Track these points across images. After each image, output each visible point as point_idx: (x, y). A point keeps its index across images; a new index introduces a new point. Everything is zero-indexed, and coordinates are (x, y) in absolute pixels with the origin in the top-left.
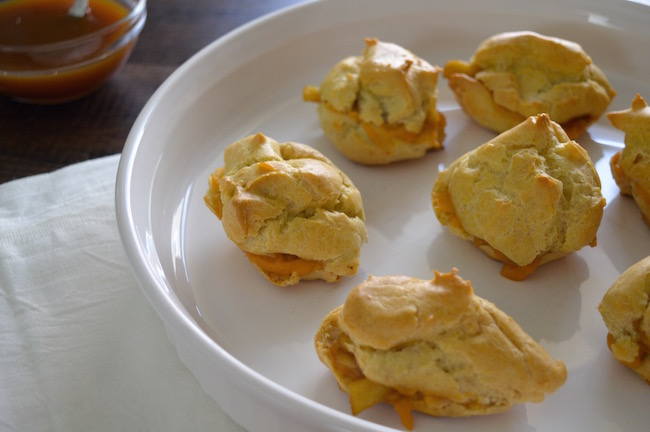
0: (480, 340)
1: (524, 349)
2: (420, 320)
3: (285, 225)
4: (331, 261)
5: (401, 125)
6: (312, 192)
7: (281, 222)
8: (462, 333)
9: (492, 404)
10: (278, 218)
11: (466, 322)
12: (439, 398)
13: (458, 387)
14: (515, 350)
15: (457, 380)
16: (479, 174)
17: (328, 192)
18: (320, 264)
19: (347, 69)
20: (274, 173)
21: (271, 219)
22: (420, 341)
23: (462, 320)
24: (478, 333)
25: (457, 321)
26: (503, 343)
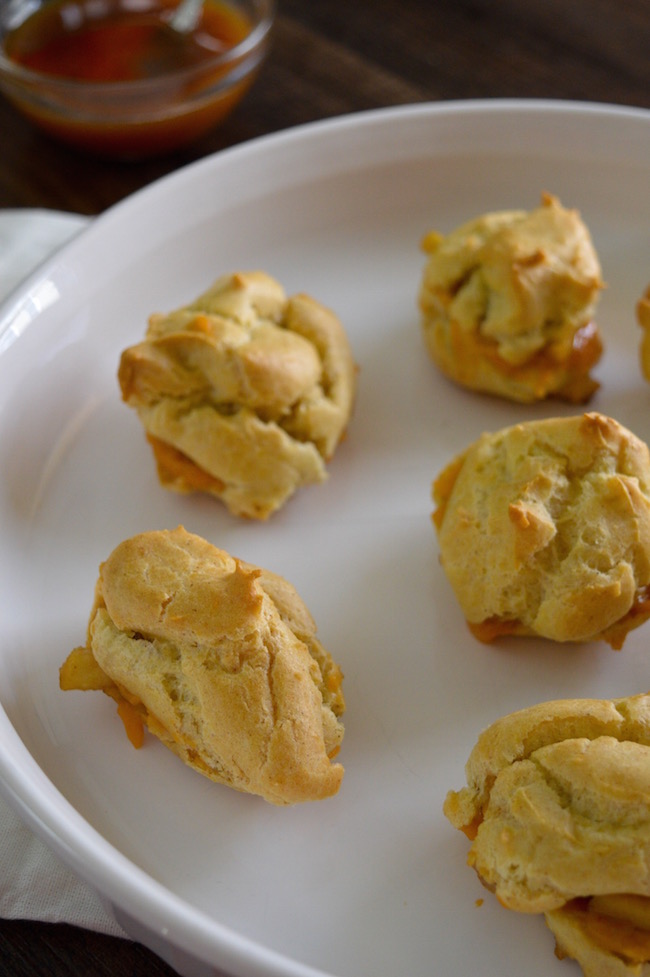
0: (229, 680)
1: (279, 722)
2: (163, 613)
3: (185, 412)
4: (233, 486)
5: (494, 343)
6: (241, 384)
7: (184, 404)
8: (213, 658)
9: (216, 771)
10: (181, 398)
11: (223, 647)
12: (160, 724)
13: (179, 725)
14: (269, 719)
15: (181, 716)
16: (489, 463)
17: (265, 393)
18: (221, 485)
19: (480, 230)
20: (200, 335)
21: (170, 396)
22: (162, 640)
23: (221, 641)
24: (235, 670)
25: (212, 639)
26: (256, 700)
